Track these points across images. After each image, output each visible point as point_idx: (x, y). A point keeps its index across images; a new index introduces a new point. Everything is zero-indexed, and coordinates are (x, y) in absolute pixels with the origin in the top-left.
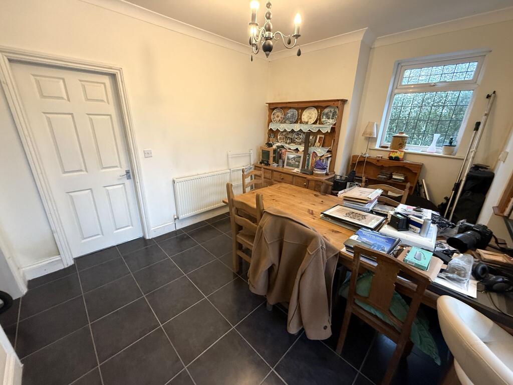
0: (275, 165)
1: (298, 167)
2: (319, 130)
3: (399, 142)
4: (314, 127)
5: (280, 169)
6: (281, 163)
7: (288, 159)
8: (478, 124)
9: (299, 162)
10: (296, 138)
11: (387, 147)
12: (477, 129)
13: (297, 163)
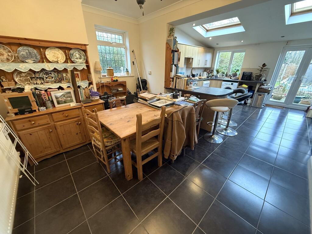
0: (43, 109)
1: (71, 101)
2: (74, 68)
3: (111, 72)
4: (69, 66)
5: (51, 110)
6: (49, 104)
7: (57, 98)
8: (133, 62)
9: (71, 97)
10: (46, 78)
11: (106, 76)
12: (134, 64)
13: (69, 99)
